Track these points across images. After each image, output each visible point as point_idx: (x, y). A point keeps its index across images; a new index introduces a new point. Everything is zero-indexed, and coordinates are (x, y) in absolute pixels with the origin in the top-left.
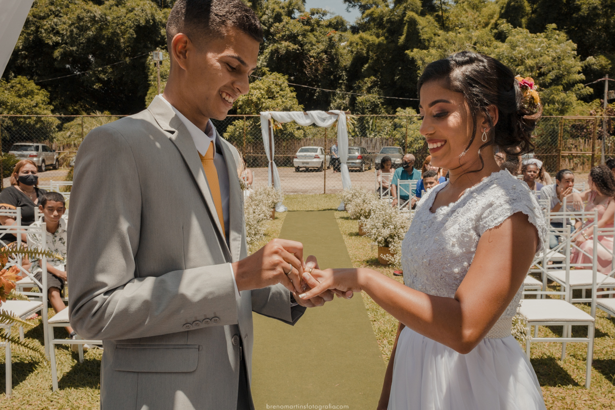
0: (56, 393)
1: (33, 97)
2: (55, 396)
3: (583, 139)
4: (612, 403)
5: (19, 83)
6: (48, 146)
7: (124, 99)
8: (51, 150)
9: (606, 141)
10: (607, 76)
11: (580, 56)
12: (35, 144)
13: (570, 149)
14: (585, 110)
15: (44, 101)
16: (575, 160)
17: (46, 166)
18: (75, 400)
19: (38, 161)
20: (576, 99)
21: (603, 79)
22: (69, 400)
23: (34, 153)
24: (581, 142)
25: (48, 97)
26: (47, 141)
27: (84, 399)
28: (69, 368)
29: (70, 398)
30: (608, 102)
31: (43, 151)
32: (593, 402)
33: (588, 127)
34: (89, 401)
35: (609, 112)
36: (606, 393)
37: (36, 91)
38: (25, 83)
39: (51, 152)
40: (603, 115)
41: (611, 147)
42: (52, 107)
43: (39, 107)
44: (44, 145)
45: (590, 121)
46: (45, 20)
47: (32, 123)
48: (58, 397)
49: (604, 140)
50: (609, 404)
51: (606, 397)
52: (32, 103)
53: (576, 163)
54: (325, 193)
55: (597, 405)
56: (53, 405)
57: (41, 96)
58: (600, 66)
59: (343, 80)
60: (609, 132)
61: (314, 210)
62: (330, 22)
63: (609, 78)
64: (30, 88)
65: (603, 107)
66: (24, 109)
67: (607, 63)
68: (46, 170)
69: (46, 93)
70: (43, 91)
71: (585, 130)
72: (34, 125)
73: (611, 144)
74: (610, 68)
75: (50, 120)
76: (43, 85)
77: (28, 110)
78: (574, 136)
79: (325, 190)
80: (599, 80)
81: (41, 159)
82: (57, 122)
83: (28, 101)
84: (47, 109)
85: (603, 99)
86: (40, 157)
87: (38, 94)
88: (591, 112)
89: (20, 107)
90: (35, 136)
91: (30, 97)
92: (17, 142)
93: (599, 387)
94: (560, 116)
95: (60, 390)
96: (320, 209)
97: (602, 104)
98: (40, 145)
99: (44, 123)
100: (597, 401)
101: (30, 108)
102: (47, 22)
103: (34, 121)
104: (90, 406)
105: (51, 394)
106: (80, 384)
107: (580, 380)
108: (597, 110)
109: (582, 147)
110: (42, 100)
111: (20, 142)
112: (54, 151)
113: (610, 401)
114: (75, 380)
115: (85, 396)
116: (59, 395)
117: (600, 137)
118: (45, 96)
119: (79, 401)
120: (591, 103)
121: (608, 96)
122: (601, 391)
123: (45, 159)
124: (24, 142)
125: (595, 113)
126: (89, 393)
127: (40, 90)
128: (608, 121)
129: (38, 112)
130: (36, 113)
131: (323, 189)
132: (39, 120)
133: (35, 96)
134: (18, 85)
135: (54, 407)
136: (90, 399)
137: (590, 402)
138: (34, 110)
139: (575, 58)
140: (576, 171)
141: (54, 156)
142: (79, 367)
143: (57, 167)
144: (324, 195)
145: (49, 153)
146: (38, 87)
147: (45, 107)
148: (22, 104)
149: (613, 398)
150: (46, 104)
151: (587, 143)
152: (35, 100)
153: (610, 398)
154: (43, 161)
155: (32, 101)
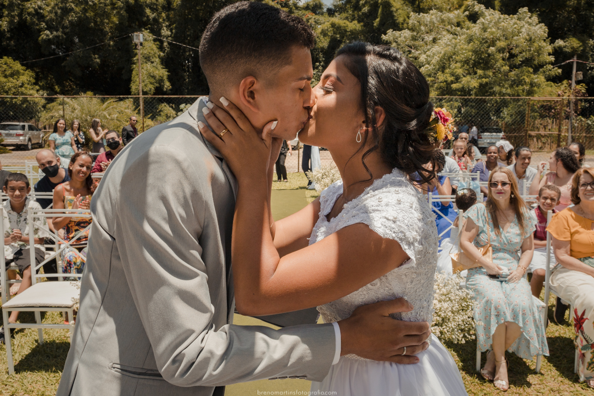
0: (11, 376)
1: (19, 78)
2: (10, 380)
3: (550, 119)
4: (560, 388)
5: (5, 64)
6: (34, 125)
7: (108, 80)
8: (38, 129)
9: (573, 121)
10: (575, 58)
11: (550, 38)
12: (22, 124)
13: (538, 129)
14: (554, 91)
15: (30, 81)
16: (543, 139)
17: (32, 145)
18: (30, 383)
19: (25, 140)
20: (545, 80)
21: (571, 61)
22: (24, 384)
23: (21, 132)
24: (549, 122)
25: (33, 78)
26: (33, 120)
27: (39, 383)
28: (28, 350)
29: (25, 381)
30: (576, 83)
31: (29, 130)
32: (542, 386)
33: (556, 108)
34: (43, 385)
35: (576, 92)
36: (555, 377)
37: (22, 71)
38: (11, 64)
39: (37, 130)
40: (571, 95)
41: (578, 127)
42: (37, 87)
43: (25, 87)
44: (30, 124)
45: (557, 101)
46: (30, 2)
47: (19, 102)
48: (14, 381)
49: (571, 120)
50: (558, 388)
51: (555, 381)
52: (18, 83)
53: (544, 143)
54: (298, 171)
55: (546, 389)
56: (7, 389)
57: (27, 76)
58: (572, 48)
59: (320, 62)
60: (576, 112)
61: (286, 188)
62: (308, 5)
63: (577, 59)
64: (16, 69)
65: (571, 88)
66: (10, 89)
67: (579, 45)
68: (32, 149)
69: (31, 73)
70: (29, 71)
71: (553, 111)
72: (20, 105)
73: (578, 123)
74: (581, 50)
75: (36, 100)
76: (28, 66)
77: (14, 90)
78: (542, 117)
79: (298, 169)
80: (568, 61)
81: (27, 138)
82: (43, 101)
83: (15, 81)
84: (32, 89)
85: (571, 80)
86: (26, 136)
87: (23, 74)
88: (559, 93)
89: (6, 87)
90: (21, 117)
91: (16, 77)
92: (4, 122)
93: (549, 371)
94: (528, 97)
95: (16, 373)
96: (292, 187)
97: (570, 85)
98: (26, 124)
99: (30, 104)
100: (546, 386)
101: (16, 88)
102: (31, 4)
103: (21, 101)
104: (44, 390)
105: (6, 377)
106: (37, 366)
107: (530, 364)
108: (565, 91)
109: (550, 127)
110: (27, 80)
111: (8, 122)
112: (40, 130)
113: (558, 385)
114: (32, 362)
115: (41, 380)
116: (14, 378)
117: (568, 117)
118: (30, 77)
119: (34, 385)
120: (560, 84)
121: (576, 77)
122: (550, 375)
123: (32, 138)
124: (11, 122)
125: (563, 94)
126: (45, 377)
127: (25, 71)
128: (575, 101)
129: (24, 92)
130: (23, 94)
131: (297, 168)
132: (25, 100)
133: (21, 77)
134: (4, 66)
135: (7, 391)
136: (45, 382)
137: (539, 386)
138: (20, 90)
139: (545, 40)
140: (544, 150)
141: (40, 135)
142: (38, 349)
143: (43, 146)
144: (297, 174)
145: (35, 132)
146: (24, 68)
147: (31, 87)
148: (8, 84)
149: (562, 382)
150: (31, 85)
151: (555, 123)
152: (21, 79)
153: (559, 382)
154: (30, 140)
155: (18, 81)
